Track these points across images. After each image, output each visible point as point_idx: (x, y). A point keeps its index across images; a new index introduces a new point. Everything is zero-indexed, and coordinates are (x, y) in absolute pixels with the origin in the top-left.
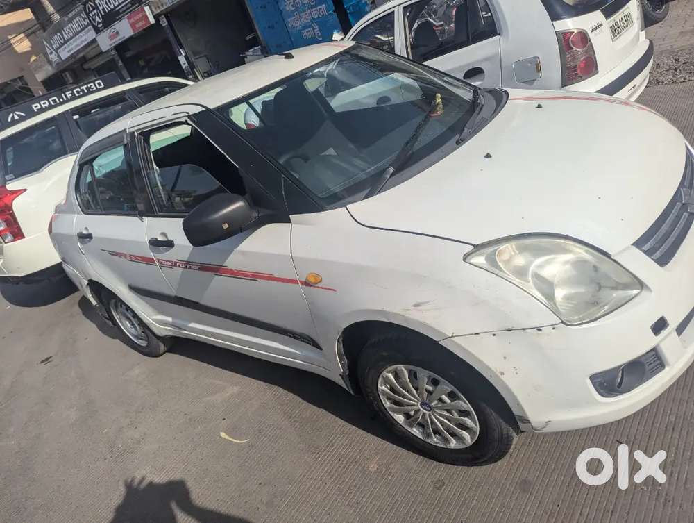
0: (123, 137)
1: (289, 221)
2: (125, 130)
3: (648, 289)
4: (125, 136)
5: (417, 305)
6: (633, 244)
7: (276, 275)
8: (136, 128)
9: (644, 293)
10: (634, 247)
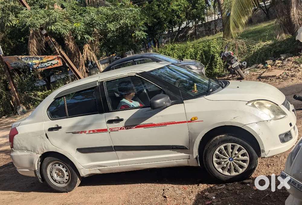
0: (96, 83)
1: (183, 103)
2: (98, 81)
3: (287, 115)
4: (97, 83)
5: (234, 118)
6: (282, 104)
7: (176, 122)
8: (104, 80)
9: (286, 116)
10: (282, 105)
